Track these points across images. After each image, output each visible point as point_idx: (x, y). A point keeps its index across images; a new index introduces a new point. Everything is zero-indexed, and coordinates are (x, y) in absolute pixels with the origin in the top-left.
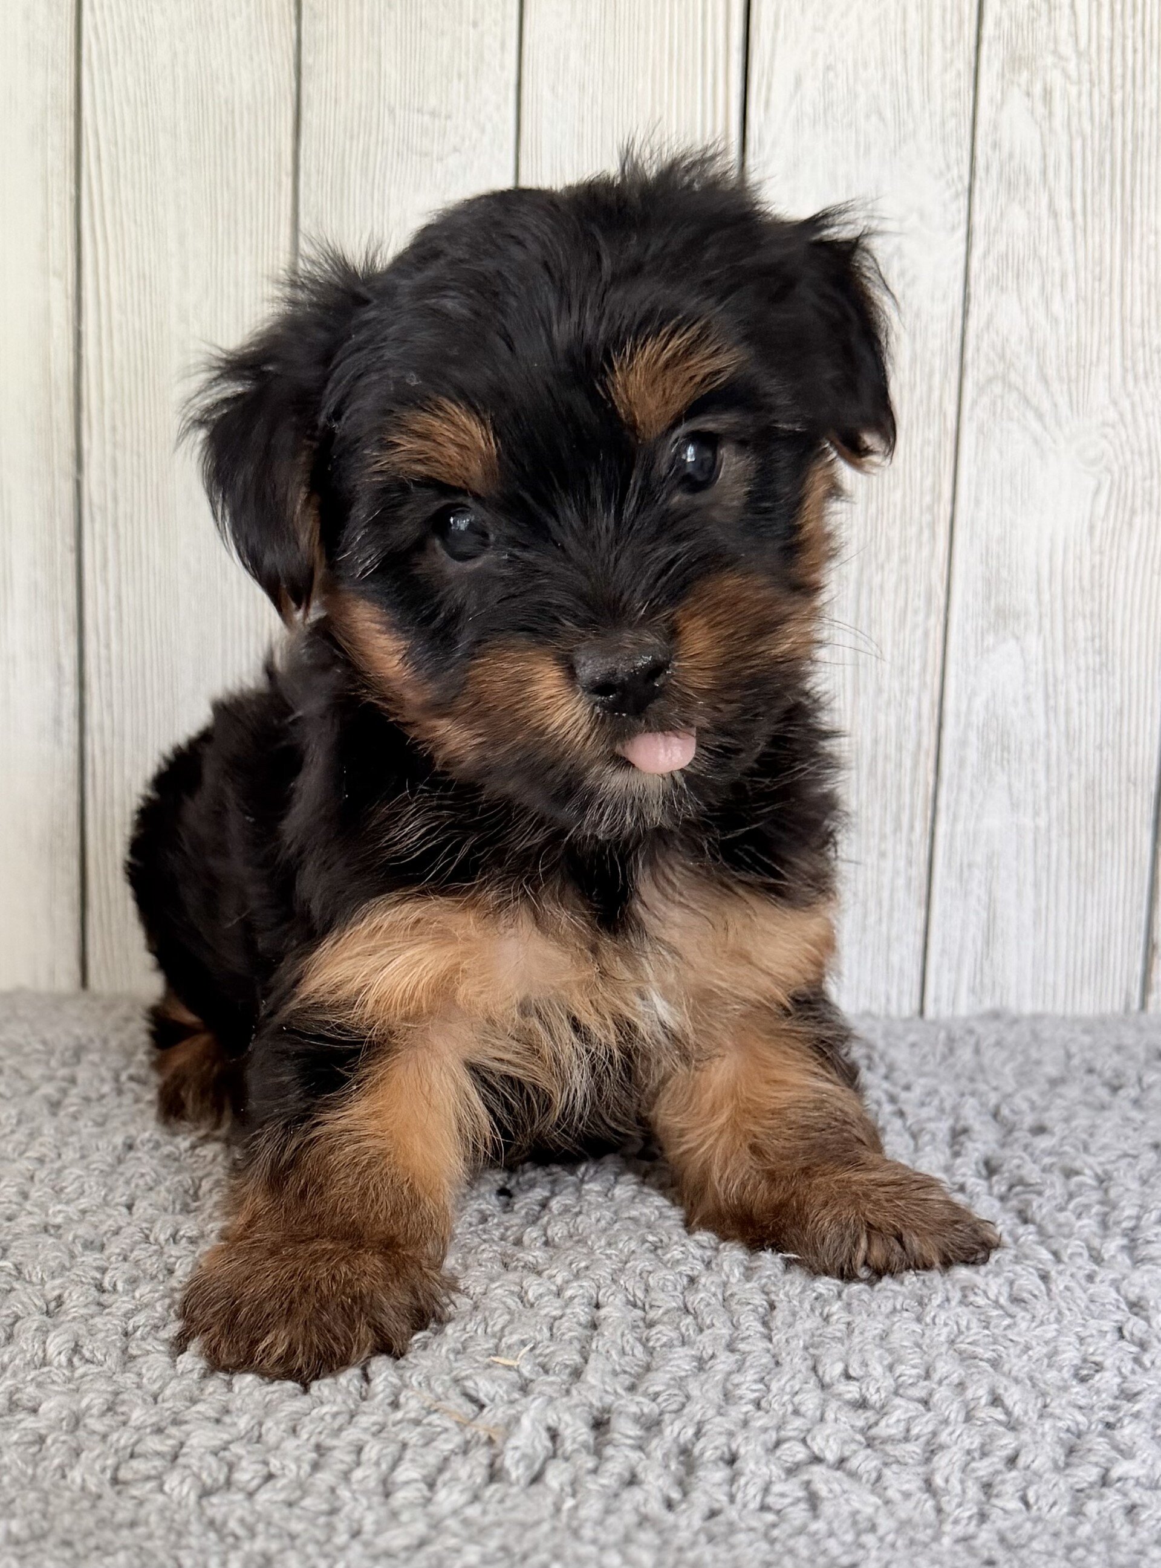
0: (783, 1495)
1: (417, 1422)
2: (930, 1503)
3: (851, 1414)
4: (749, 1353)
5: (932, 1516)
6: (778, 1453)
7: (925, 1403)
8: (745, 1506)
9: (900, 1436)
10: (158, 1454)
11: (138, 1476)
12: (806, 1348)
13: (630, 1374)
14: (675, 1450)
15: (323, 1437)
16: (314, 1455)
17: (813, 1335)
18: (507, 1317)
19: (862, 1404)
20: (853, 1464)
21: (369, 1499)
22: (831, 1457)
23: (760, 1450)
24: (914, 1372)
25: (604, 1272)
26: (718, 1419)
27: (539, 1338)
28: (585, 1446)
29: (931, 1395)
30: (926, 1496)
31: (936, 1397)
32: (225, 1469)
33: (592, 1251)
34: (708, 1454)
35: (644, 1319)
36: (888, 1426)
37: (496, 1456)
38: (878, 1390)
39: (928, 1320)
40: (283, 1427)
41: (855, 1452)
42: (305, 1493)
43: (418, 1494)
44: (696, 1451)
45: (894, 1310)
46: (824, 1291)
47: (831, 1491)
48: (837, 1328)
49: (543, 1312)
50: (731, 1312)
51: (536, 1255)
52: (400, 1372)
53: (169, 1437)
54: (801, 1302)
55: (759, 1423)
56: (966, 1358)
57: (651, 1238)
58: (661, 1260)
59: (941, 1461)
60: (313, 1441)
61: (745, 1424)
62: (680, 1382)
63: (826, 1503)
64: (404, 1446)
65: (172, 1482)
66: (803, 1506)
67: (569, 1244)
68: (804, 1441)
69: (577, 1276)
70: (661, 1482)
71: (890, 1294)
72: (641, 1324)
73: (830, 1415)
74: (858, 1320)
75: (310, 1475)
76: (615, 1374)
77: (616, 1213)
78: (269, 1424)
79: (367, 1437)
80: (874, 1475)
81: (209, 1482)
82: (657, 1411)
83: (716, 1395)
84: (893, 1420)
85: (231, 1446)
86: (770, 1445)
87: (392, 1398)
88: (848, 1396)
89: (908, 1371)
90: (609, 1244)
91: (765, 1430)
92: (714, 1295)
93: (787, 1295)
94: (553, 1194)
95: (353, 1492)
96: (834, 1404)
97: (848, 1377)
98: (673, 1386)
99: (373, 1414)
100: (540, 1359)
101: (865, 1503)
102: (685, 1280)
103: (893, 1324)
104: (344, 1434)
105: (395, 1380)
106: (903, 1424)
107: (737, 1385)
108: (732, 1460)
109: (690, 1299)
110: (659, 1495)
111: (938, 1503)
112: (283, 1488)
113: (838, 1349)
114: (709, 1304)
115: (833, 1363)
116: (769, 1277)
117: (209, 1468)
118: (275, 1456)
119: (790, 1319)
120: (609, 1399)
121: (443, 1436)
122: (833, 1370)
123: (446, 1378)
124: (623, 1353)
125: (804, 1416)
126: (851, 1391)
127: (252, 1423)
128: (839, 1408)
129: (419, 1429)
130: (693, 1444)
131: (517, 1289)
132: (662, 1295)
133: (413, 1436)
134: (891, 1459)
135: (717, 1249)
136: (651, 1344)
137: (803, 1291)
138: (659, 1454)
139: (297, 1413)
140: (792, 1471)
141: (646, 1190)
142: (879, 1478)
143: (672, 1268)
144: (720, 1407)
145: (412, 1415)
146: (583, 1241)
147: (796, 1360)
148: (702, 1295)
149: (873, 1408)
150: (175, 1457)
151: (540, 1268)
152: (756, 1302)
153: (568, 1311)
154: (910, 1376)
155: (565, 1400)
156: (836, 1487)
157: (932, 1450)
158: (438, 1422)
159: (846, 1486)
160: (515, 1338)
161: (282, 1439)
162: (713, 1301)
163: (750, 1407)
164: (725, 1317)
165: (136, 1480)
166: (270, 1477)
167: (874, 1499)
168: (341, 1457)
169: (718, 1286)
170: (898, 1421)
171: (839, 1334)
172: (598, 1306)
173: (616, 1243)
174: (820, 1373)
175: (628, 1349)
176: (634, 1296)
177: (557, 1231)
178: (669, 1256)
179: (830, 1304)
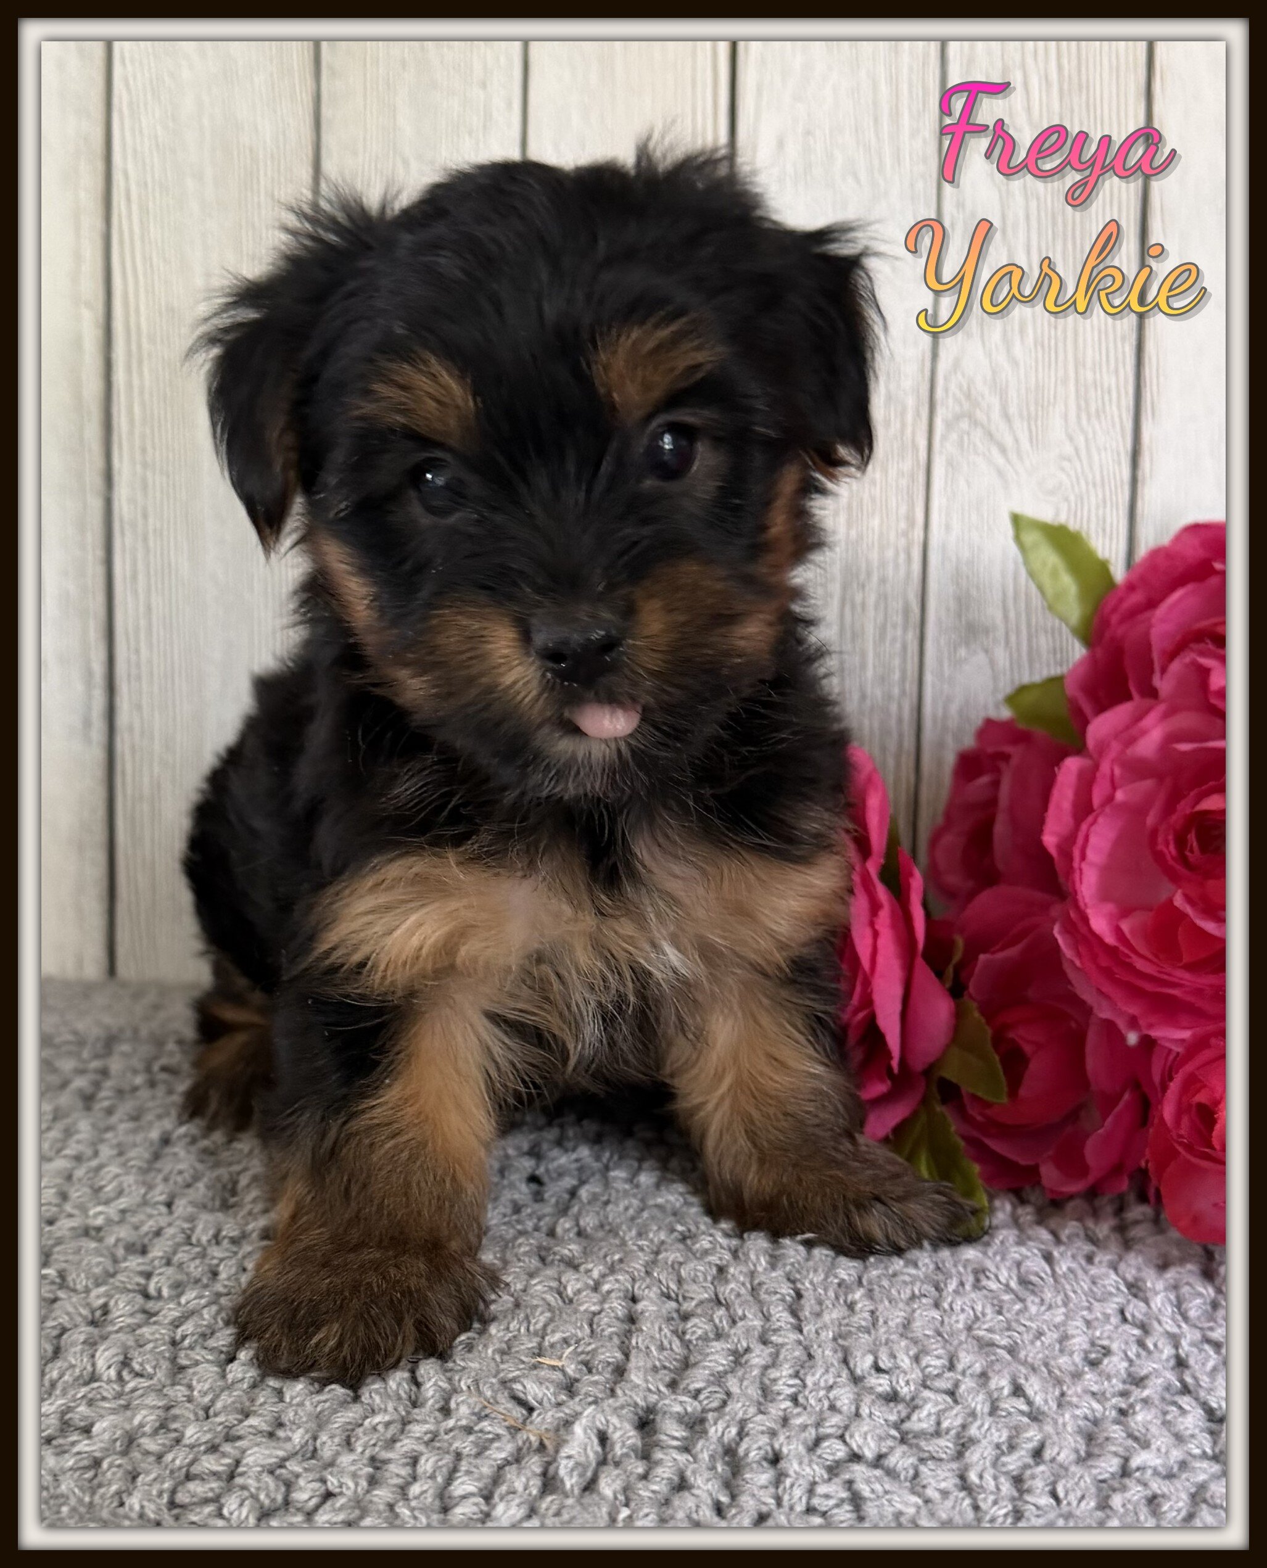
0: (827, 1496)
1: (469, 1430)
2: (967, 1502)
3: (884, 1408)
4: (782, 1345)
5: (970, 1515)
6: (819, 1452)
7: (951, 1393)
8: (792, 1508)
9: (932, 1430)
10: (214, 1474)
11: (195, 1500)
12: (835, 1339)
13: (670, 1370)
14: (720, 1450)
15: (377, 1449)
16: (370, 1470)
17: (840, 1325)
18: (548, 1315)
19: (892, 1397)
20: (892, 1461)
21: (428, 1517)
22: (869, 1454)
23: (801, 1449)
24: (938, 1363)
25: (637, 1265)
26: (760, 1417)
27: (580, 1335)
28: (633, 1448)
29: (957, 1385)
30: (962, 1494)
31: (962, 1388)
32: (283, 1489)
33: (624, 1243)
34: (752, 1454)
35: (678, 1311)
36: (920, 1420)
37: (549, 1464)
38: (907, 1383)
39: (946, 1306)
40: (337, 1440)
41: (892, 1448)
42: (364, 1513)
43: (475, 1509)
44: (741, 1451)
45: (913, 1297)
46: (846, 1277)
47: (873, 1491)
48: (862, 1318)
49: (582, 1308)
50: (760, 1303)
51: (572, 1249)
52: (448, 1374)
53: (224, 1455)
54: (826, 1290)
55: (798, 1421)
56: (986, 1346)
57: (680, 1228)
58: (690, 1249)
59: (973, 1456)
60: (368, 1453)
61: (785, 1421)
62: (719, 1378)
63: (869, 1504)
64: (458, 1456)
65: (231, 1504)
66: (847, 1507)
67: (600, 1234)
68: (842, 1437)
69: (612, 1269)
70: (709, 1486)
71: (907, 1278)
72: (675, 1315)
73: (865, 1411)
74: (881, 1308)
75: (368, 1492)
76: (655, 1369)
77: (642, 1200)
78: (324, 1437)
79: (421, 1448)
80: (911, 1472)
81: (267, 1502)
82: (699, 1408)
83: (754, 1392)
84: (924, 1413)
85: (287, 1464)
86: (810, 1443)
87: (442, 1403)
88: (880, 1389)
89: (934, 1362)
90: (640, 1235)
91: (804, 1427)
92: (743, 1284)
93: (811, 1283)
94: (582, 1182)
95: (412, 1510)
96: (867, 1399)
97: (878, 1370)
98: (713, 1383)
99: (425, 1422)
100: (583, 1357)
101: (906, 1504)
102: (714, 1270)
103: (914, 1311)
104: (398, 1445)
105: (444, 1385)
106: (933, 1418)
107: (775, 1380)
108: (775, 1459)
109: (721, 1289)
110: (709, 1501)
111: (975, 1499)
112: (341, 1508)
113: (865, 1338)
114: (738, 1295)
115: (864, 1355)
116: (792, 1264)
117: (267, 1488)
118: (331, 1474)
119: (817, 1308)
120: (653, 1398)
121: (496, 1445)
122: (863, 1363)
123: (494, 1380)
124: (662, 1348)
125: (840, 1412)
126: (882, 1384)
127: (307, 1437)
128: (873, 1402)
129: (472, 1438)
130: (738, 1444)
131: (554, 1284)
132: (695, 1287)
133: (466, 1445)
134: (926, 1455)
135: (741, 1237)
136: (688, 1337)
137: (826, 1279)
138: (705, 1456)
139: (349, 1423)
140: (833, 1470)
141: (669, 1176)
142: (916, 1475)
143: (700, 1259)
144: (760, 1403)
145: (464, 1422)
146: (613, 1231)
147: (827, 1352)
148: (732, 1285)
149: (903, 1400)
150: (231, 1476)
151: (576, 1262)
152: (784, 1291)
153: (606, 1306)
154: (935, 1367)
155: (611, 1401)
156: (878, 1487)
157: (964, 1444)
158: (489, 1429)
159: (887, 1487)
160: (557, 1336)
161: (338, 1454)
162: (743, 1291)
163: (788, 1404)
164: (755, 1308)
165: (194, 1504)
166: (328, 1495)
167: (915, 1499)
168: (397, 1471)
169: (745, 1275)
170: (929, 1415)
171: (864, 1323)
172: (634, 1300)
173: (646, 1233)
174: (852, 1365)
175: (666, 1343)
176: (668, 1288)
177: (589, 1221)
178: (698, 1246)
179: (853, 1292)
